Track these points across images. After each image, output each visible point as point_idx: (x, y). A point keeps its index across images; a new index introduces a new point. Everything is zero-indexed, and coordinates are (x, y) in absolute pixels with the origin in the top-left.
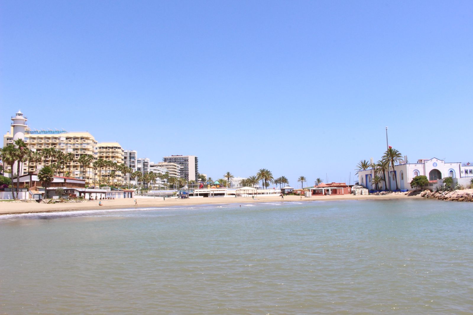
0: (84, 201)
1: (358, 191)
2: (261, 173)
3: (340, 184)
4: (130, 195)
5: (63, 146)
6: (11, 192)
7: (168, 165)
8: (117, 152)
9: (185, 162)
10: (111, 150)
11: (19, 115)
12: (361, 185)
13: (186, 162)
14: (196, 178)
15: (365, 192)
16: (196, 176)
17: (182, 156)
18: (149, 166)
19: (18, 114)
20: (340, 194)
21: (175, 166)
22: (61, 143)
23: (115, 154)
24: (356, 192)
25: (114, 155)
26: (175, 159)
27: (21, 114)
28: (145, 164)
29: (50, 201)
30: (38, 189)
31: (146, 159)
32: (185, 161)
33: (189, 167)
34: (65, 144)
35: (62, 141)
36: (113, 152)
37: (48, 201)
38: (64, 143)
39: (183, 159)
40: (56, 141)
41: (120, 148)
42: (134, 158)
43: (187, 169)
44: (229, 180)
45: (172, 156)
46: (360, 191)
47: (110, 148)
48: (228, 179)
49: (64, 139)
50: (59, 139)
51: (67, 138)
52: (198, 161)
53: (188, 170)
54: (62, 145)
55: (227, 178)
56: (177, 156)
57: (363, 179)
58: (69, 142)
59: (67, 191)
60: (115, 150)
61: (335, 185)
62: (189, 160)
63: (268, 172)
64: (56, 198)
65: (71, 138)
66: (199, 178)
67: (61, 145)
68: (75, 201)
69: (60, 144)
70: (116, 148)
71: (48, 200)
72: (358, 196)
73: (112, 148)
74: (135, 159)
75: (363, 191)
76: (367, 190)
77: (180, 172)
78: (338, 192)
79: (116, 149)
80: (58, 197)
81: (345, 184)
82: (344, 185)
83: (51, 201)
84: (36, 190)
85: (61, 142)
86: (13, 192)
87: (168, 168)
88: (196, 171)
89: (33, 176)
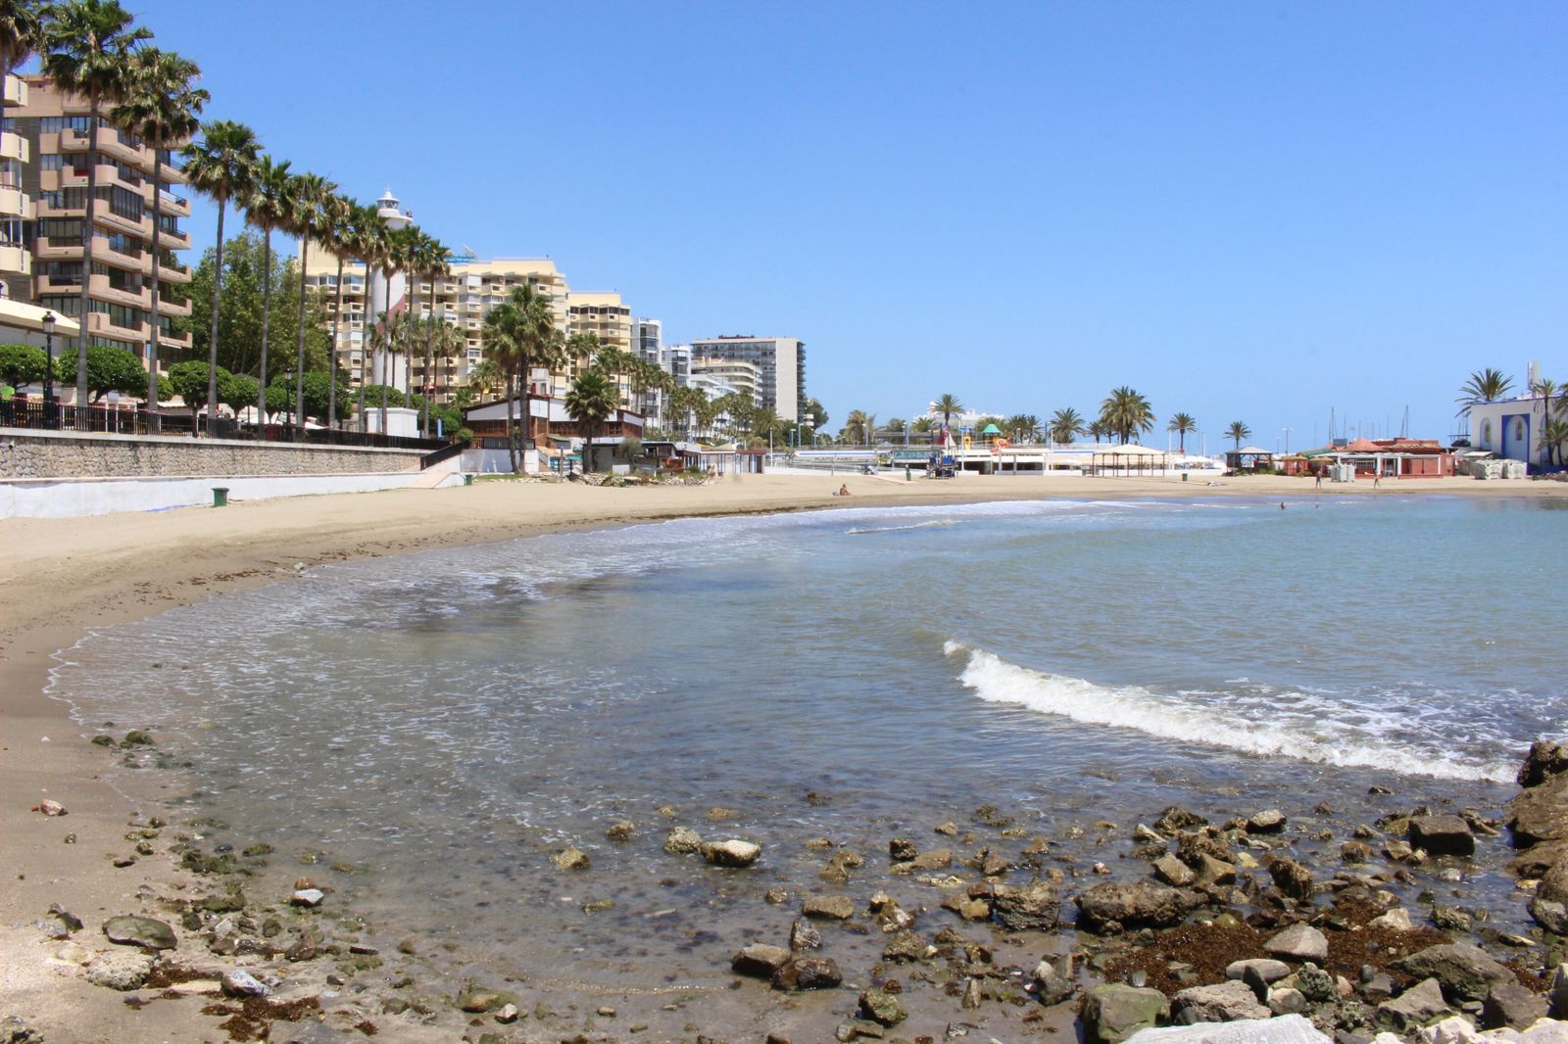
0: (706, 482)
1: (1493, 466)
2: (1115, 399)
3: (1421, 442)
4: (753, 463)
5: (474, 306)
6: (508, 452)
7: (728, 369)
8: (617, 326)
9: (764, 359)
10: (598, 318)
11: (389, 206)
12: (1480, 449)
13: (769, 360)
14: (799, 411)
15: (1516, 472)
16: (799, 404)
17: (752, 337)
18: (689, 370)
19: (387, 201)
20: (1423, 473)
21: (748, 370)
22: (468, 295)
23: (611, 333)
24: (1488, 471)
25: (610, 335)
26: (732, 347)
27: (394, 202)
28: (680, 363)
29: (607, 479)
30: (552, 443)
31: (681, 348)
32: (765, 354)
33: (777, 375)
34: (479, 299)
35: (471, 288)
36: (604, 326)
37: (601, 480)
38: (476, 296)
39: (757, 349)
40: (449, 288)
41: (626, 312)
42: (653, 343)
43: (769, 382)
44: (950, 422)
45: (721, 337)
46: (1500, 467)
47: (594, 310)
48: (947, 417)
49: (476, 282)
50: (460, 282)
51: (486, 280)
52: (806, 355)
53: (774, 386)
54: (471, 301)
55: (943, 415)
56: (738, 337)
57: (1488, 429)
58: (495, 293)
59: (651, 450)
60: (612, 317)
61: (1405, 446)
62: (777, 353)
63: (1136, 399)
64: (621, 470)
65: (497, 279)
66: (807, 412)
67: (469, 302)
68: (682, 480)
69: (464, 298)
70: (616, 310)
71: (600, 477)
72: (1491, 482)
73: (603, 311)
74: (656, 349)
75: (1511, 469)
76: (1524, 466)
77: (761, 390)
78: (1415, 469)
79: (616, 316)
80: (626, 468)
81: (1436, 442)
82: (1434, 446)
83: (609, 479)
84: (548, 445)
85: (469, 291)
86: (512, 452)
87: (731, 378)
88: (800, 389)
89: (533, 403)
